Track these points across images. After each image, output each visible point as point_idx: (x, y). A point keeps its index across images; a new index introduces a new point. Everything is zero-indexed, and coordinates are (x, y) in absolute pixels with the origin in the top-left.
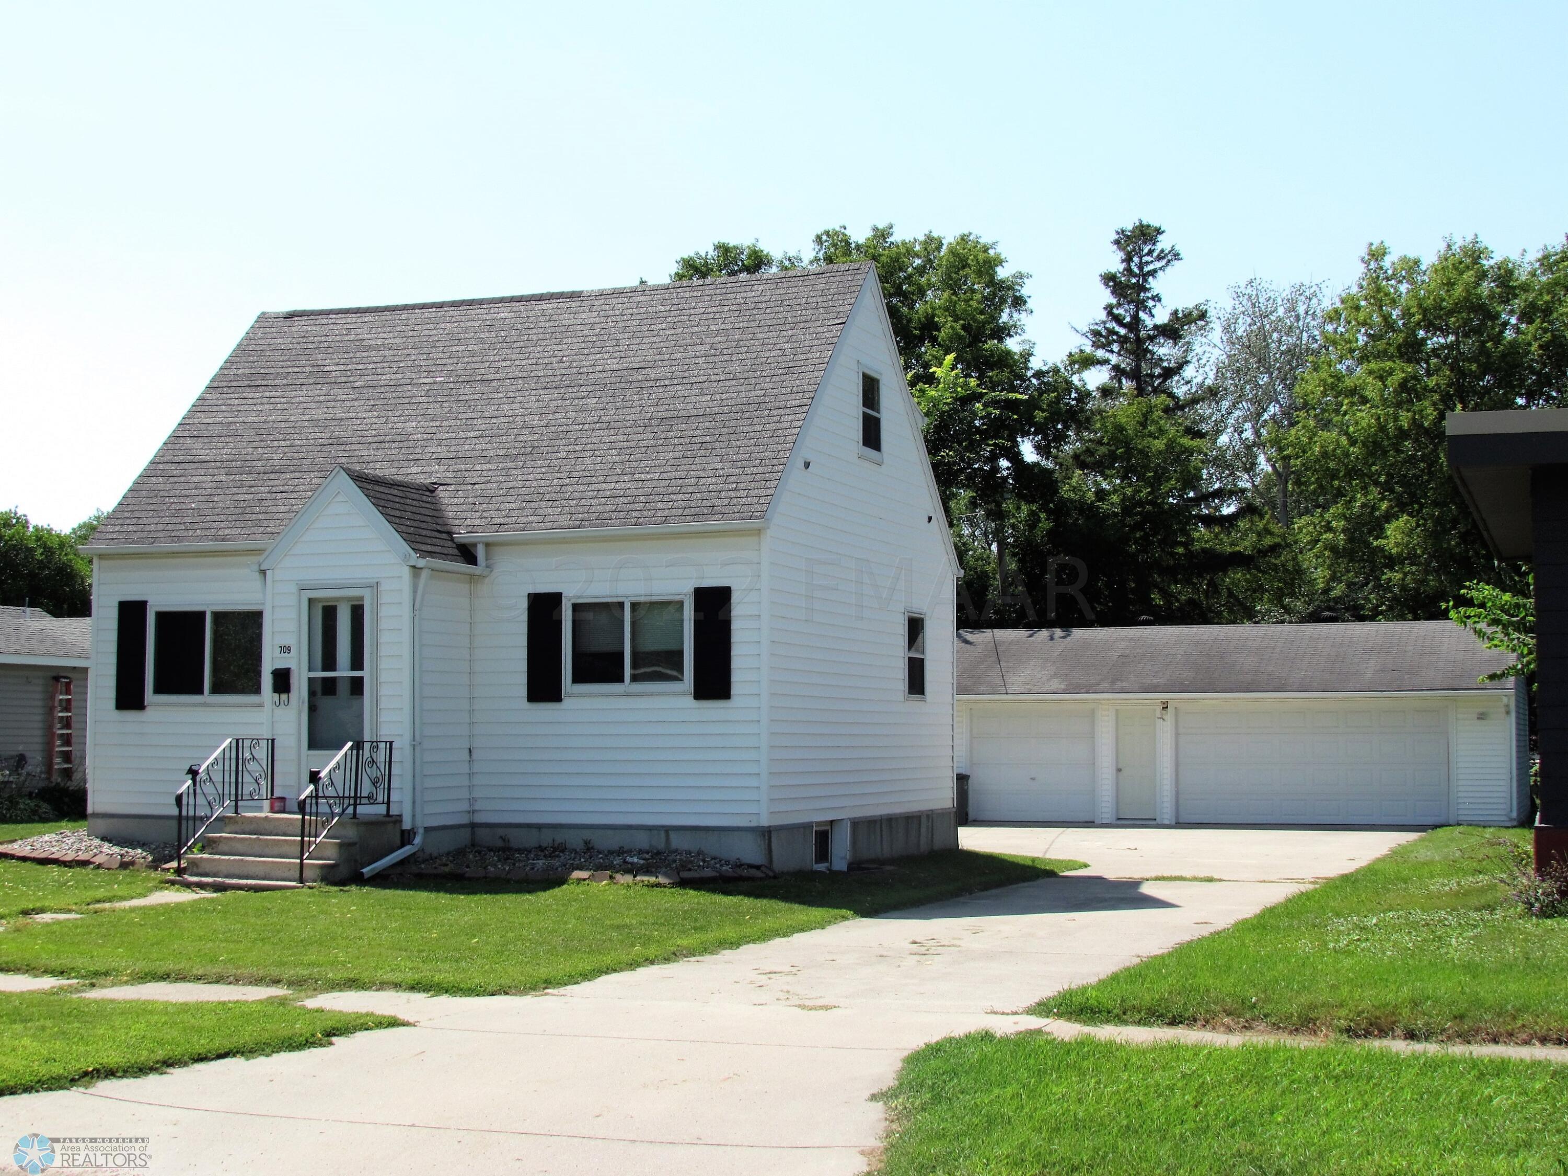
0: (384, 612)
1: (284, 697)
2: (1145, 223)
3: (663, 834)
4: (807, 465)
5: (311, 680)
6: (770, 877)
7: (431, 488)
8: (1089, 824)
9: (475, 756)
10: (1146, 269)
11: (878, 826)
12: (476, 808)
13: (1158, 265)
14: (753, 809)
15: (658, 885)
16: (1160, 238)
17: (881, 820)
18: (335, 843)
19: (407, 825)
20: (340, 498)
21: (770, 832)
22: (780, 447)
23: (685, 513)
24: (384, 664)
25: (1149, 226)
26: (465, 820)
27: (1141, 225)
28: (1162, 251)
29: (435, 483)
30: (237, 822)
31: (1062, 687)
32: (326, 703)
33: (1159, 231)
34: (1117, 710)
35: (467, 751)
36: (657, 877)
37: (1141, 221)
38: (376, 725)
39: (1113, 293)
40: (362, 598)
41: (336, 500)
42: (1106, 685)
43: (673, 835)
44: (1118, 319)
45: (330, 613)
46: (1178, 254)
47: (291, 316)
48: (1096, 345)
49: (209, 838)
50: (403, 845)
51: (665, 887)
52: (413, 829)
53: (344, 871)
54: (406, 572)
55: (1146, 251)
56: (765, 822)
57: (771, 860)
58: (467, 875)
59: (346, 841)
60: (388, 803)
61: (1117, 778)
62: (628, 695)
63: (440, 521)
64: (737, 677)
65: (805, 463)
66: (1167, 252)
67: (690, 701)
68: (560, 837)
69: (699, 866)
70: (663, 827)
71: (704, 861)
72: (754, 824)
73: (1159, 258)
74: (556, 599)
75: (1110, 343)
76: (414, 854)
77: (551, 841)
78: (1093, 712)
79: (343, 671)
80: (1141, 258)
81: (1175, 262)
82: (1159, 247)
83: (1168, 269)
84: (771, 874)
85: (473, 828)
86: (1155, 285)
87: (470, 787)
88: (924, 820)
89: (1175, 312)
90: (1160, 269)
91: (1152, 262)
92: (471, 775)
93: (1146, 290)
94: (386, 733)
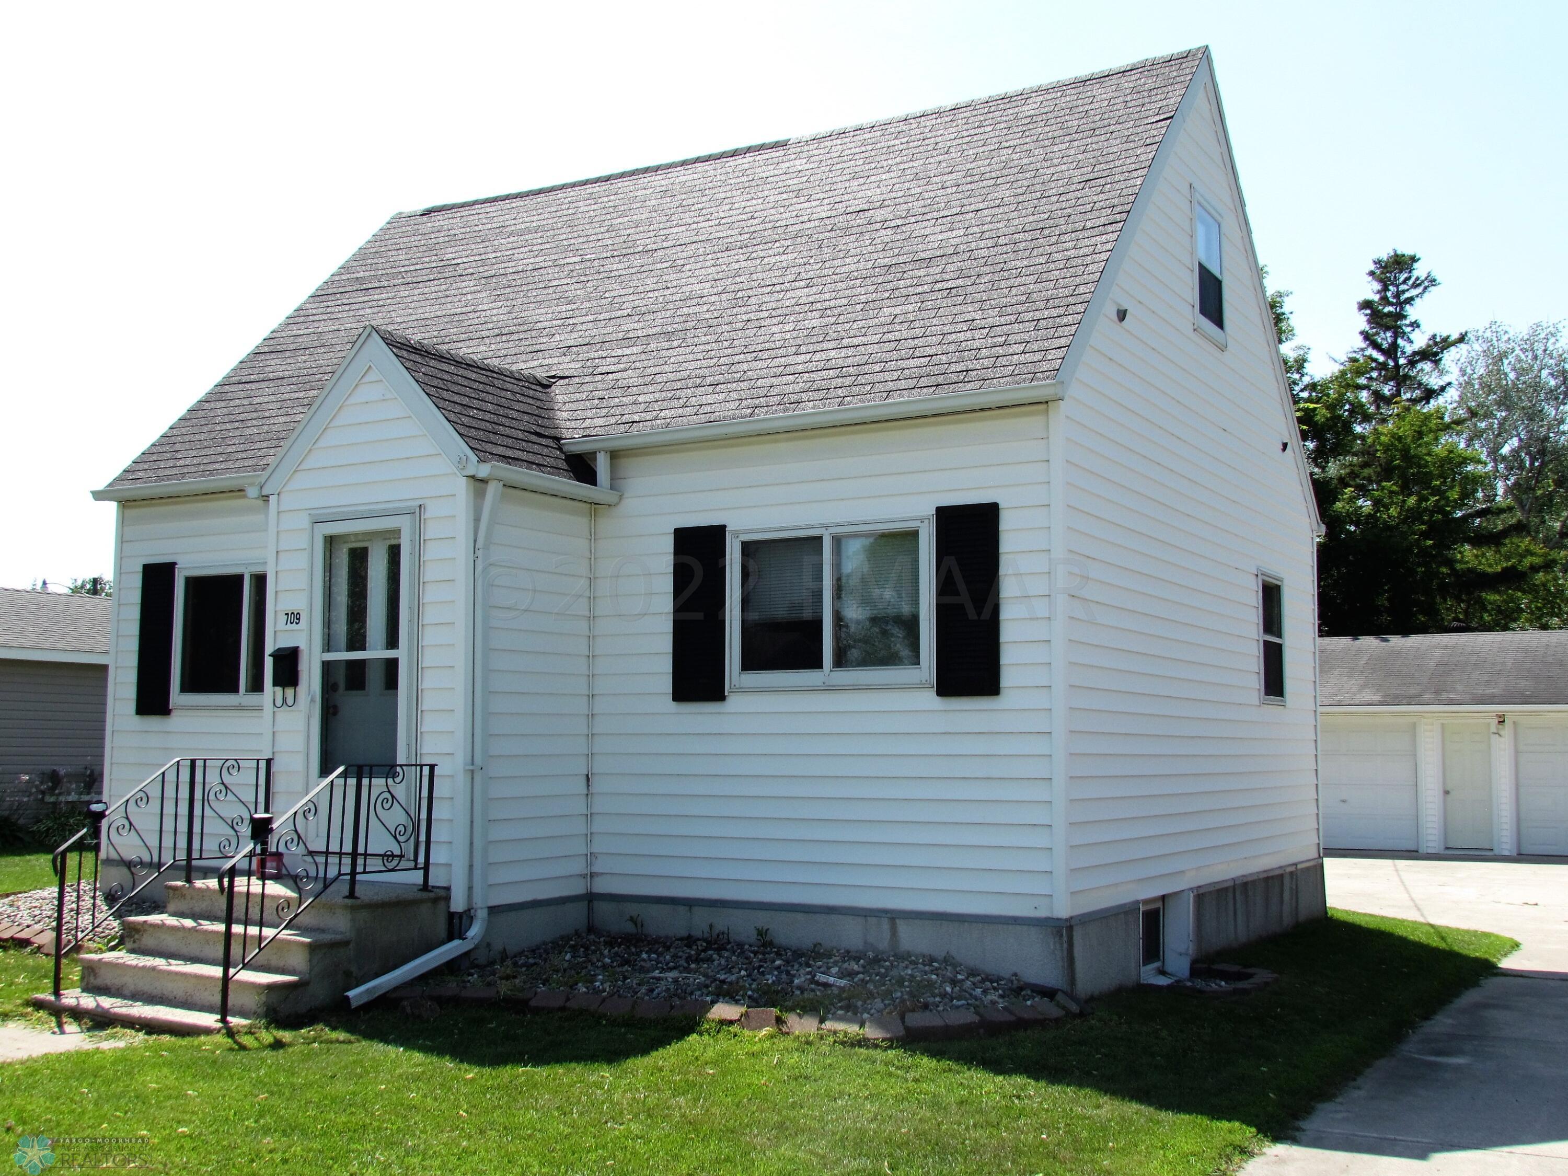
0: (431, 552)
1: (290, 691)
2: (1399, 252)
3: (886, 925)
4: (1122, 315)
5: (327, 667)
6: (1074, 1016)
7: (545, 382)
8: (1412, 854)
9: (596, 787)
10: (1403, 298)
11: (1230, 895)
12: (596, 869)
13: (1414, 292)
14: (1039, 886)
15: (862, 1042)
16: (1415, 265)
17: (1234, 887)
18: (302, 943)
19: (458, 904)
20: (372, 376)
21: (1070, 928)
22: (1078, 280)
23: (921, 384)
24: (429, 637)
25: (1403, 255)
26: (578, 888)
27: (1396, 255)
28: (1417, 279)
29: (553, 377)
30: (183, 896)
31: (1377, 697)
32: (351, 703)
33: (1414, 259)
34: (1443, 724)
35: (584, 778)
36: (862, 1025)
37: (1395, 251)
38: (416, 736)
39: (1369, 322)
40: (397, 532)
41: (366, 379)
42: (1427, 697)
43: (902, 926)
44: (1376, 346)
45: (359, 558)
46: (1434, 280)
47: (428, 212)
49: (133, 923)
50: (450, 938)
51: (876, 1046)
52: (469, 910)
53: (320, 993)
54: (461, 487)
55: (1401, 279)
56: (1063, 909)
57: (1072, 980)
58: (533, 1003)
59: (327, 937)
60: (426, 869)
61: (1445, 802)
62: (829, 689)
63: (546, 422)
64: (1009, 656)
65: (1119, 311)
66: (1423, 278)
67: (929, 699)
68: (722, 921)
69: (944, 995)
70: (885, 911)
71: (954, 982)
72: (1042, 913)
73: (1415, 286)
74: (716, 534)
75: (1369, 370)
76: (467, 954)
77: (707, 929)
78: (1414, 726)
79: (375, 652)
80: (1397, 286)
81: (1431, 289)
82: (1415, 274)
83: (1426, 295)
84: (1074, 1008)
85: (590, 901)
86: (1412, 313)
87: (589, 837)
88: (1287, 880)
89: (1434, 336)
90: (1417, 296)
91: (1408, 290)
92: (589, 817)
93: (1405, 317)
94: (430, 750)
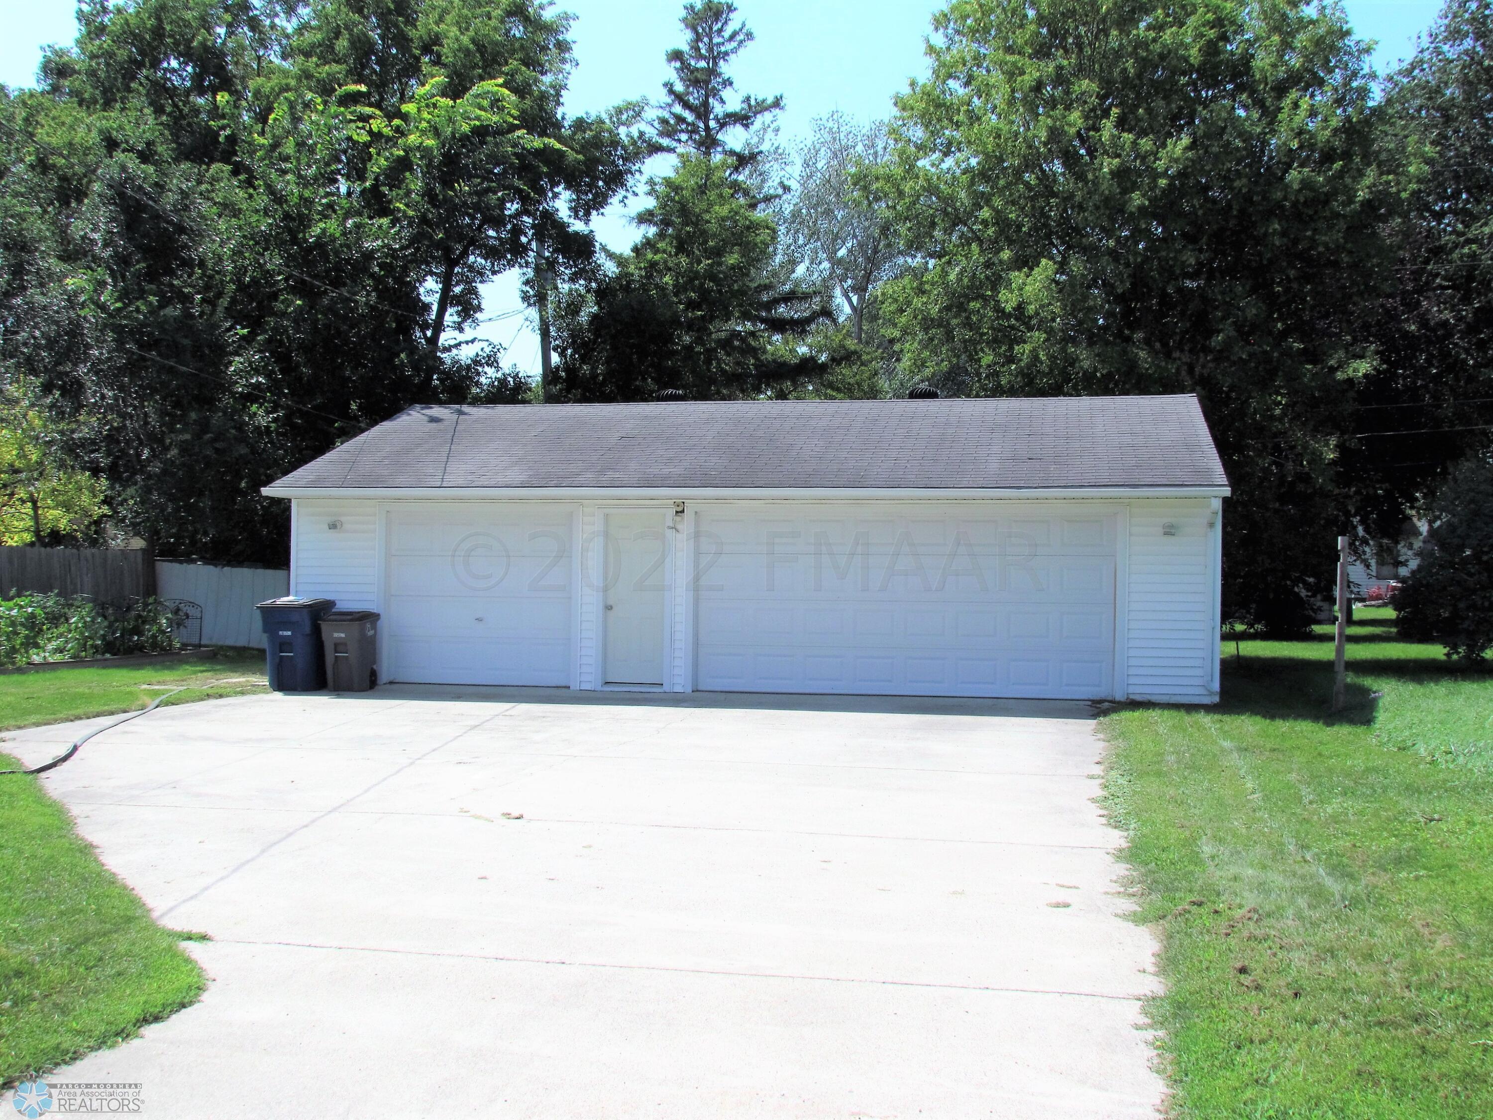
8: (561, 690)
10: (716, 52)
13: (728, 46)
16: (732, 15)
28: (732, 31)
33: (731, 8)
34: (606, 514)
39: (678, 76)
44: (684, 103)
46: (751, 35)
48: (661, 134)
55: (716, 31)
61: (605, 620)
66: (739, 32)
73: (730, 39)
75: (675, 132)
78: (570, 518)
80: (710, 38)
81: (747, 44)
82: (730, 25)
83: (741, 51)
86: (726, 69)
89: (748, 99)
90: (732, 51)
91: (722, 43)
93: (718, 74)
